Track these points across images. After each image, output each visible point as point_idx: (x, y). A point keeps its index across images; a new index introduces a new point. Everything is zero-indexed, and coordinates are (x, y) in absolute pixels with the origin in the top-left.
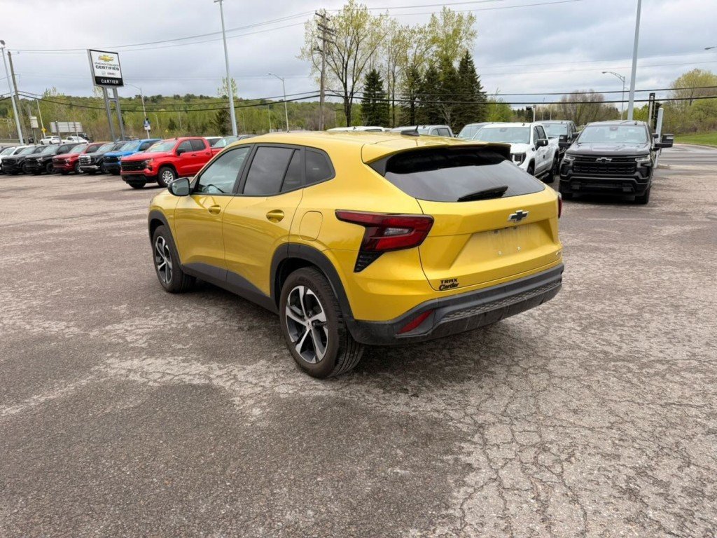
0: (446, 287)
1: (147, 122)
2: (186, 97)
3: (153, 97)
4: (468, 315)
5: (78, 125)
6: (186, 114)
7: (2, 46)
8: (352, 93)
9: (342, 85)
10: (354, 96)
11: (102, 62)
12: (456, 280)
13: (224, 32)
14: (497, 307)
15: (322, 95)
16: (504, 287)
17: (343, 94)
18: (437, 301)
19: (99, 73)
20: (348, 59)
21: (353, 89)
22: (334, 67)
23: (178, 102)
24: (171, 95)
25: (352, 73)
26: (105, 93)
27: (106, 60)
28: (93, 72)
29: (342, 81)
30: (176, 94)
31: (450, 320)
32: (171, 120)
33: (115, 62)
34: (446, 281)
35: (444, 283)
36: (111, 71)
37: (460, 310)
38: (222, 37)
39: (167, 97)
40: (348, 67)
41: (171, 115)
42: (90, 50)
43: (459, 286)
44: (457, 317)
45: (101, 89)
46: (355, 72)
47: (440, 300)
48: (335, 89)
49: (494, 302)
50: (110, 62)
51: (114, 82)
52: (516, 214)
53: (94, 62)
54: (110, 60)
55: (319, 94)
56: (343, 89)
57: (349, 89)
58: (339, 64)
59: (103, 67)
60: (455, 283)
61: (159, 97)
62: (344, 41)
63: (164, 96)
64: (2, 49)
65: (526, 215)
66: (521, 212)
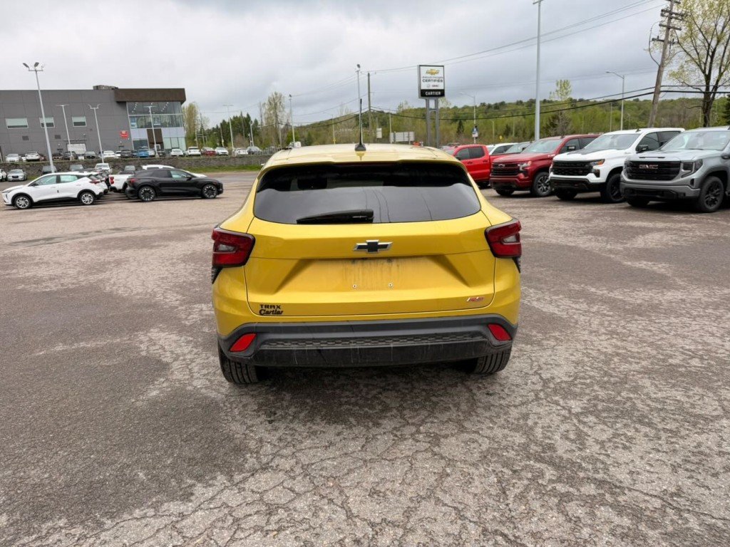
0: (268, 313)
1: (475, 130)
2: (528, 102)
3: (496, 104)
4: (294, 347)
5: (412, 134)
6: (523, 120)
7: (358, 69)
8: (716, 87)
9: (702, 77)
10: (719, 90)
11: (429, 75)
12: (278, 307)
13: (539, 37)
14: (340, 347)
15: (657, 92)
16: (351, 326)
17: (704, 89)
18: (255, 325)
19: (424, 86)
20: (717, 44)
21: (718, 81)
22: (695, 56)
23: (520, 107)
24: (514, 101)
25: (719, 62)
26: (428, 104)
27: (432, 74)
28: (420, 86)
29: (704, 72)
30: (519, 100)
31: (270, 348)
32: (507, 126)
33: (441, 74)
34: (267, 306)
35: (264, 308)
36: (436, 83)
37: (286, 341)
38: (537, 42)
39: (510, 104)
40: (716, 55)
41: (507, 121)
42: (420, 66)
43: (283, 314)
44: (280, 347)
45: (424, 100)
46: (725, 60)
47: (260, 325)
48: (693, 83)
49: (334, 340)
50: (436, 75)
51: (437, 93)
52: (366, 244)
53: (422, 76)
54: (436, 73)
55: (653, 90)
56: (704, 83)
57: (712, 82)
58: (703, 52)
59: (429, 81)
60: (278, 310)
61: (503, 104)
62: (713, 24)
63: (507, 102)
64: (358, 71)
65: (385, 246)
66: (376, 243)
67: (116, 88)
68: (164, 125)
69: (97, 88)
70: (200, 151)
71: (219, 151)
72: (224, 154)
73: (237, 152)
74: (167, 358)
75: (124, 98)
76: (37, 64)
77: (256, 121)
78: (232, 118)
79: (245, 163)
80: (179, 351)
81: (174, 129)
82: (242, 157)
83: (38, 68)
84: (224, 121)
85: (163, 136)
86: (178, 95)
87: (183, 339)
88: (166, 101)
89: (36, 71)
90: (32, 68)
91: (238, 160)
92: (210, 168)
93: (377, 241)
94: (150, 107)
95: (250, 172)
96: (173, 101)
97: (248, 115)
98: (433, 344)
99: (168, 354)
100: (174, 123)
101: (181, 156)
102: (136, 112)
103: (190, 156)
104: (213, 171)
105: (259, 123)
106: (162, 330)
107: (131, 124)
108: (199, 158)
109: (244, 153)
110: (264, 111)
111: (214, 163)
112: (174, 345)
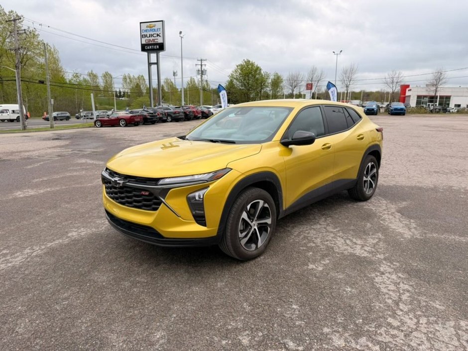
74: (398, 215)
80: (391, 217)
87: (387, 223)
99: (397, 217)
106: (401, 235)
112: (393, 221)
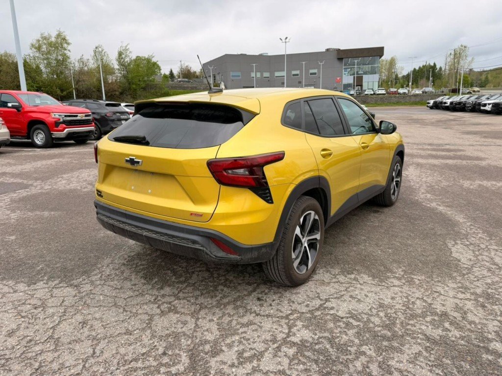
0: (99, 195)
12: (102, 193)
14: (121, 226)
16: (126, 214)
43: (103, 197)
49: (119, 221)
52: (129, 159)
65: (138, 162)
66: (133, 159)
67: (339, 49)
68: (365, 73)
69: (328, 50)
70: (386, 90)
71: (401, 91)
72: (404, 93)
73: (413, 92)
75: (342, 56)
76: (286, 38)
77: (441, 68)
78: (421, 66)
79: (417, 100)
81: (371, 76)
82: (416, 95)
83: (287, 40)
84: (415, 69)
85: (364, 81)
86: (378, 52)
88: (369, 56)
89: (286, 42)
90: (284, 41)
91: (412, 98)
92: (390, 103)
93: (134, 158)
94: (356, 61)
95: (420, 107)
96: (374, 56)
97: (435, 64)
98: (167, 240)
100: (373, 72)
101: (371, 94)
102: (349, 65)
103: (378, 94)
104: (391, 106)
105: (443, 69)
107: (344, 73)
108: (384, 96)
109: (419, 93)
110: (449, 60)
111: (394, 100)
